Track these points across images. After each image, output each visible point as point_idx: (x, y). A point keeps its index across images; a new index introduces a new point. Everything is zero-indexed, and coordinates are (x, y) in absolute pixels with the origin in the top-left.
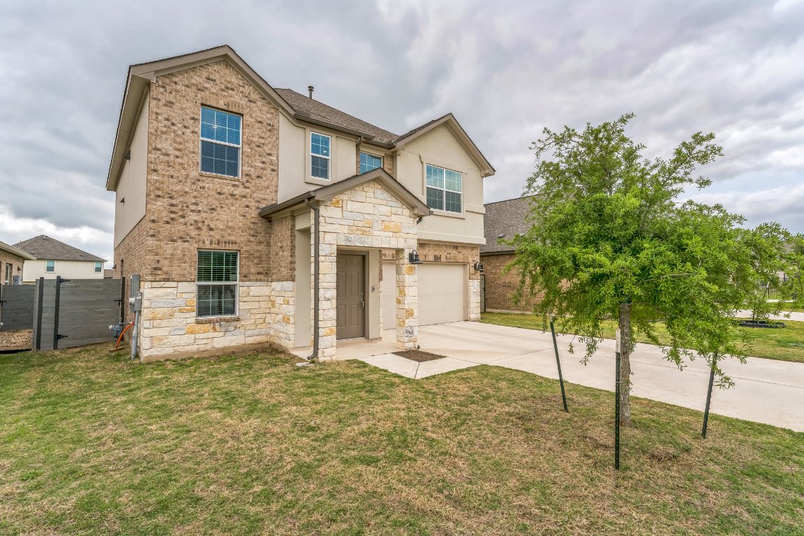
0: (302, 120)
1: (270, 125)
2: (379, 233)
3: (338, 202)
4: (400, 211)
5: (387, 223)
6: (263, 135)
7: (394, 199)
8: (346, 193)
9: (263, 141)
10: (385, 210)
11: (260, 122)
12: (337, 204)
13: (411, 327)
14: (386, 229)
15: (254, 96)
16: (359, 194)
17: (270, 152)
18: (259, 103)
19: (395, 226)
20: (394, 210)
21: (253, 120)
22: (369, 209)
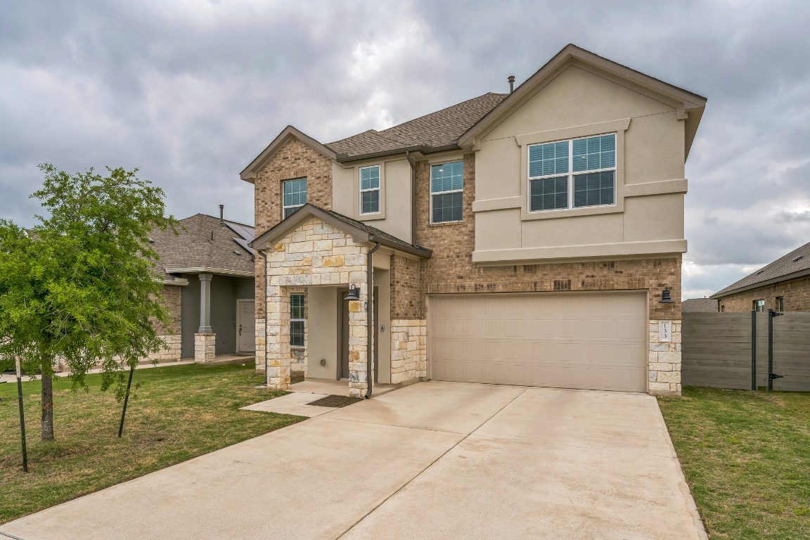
0: (347, 162)
1: (326, 177)
2: (319, 270)
3: (281, 247)
4: (342, 242)
5: (327, 259)
6: (321, 188)
7: (335, 231)
8: (288, 236)
9: (321, 194)
10: (326, 244)
11: (319, 178)
12: (280, 249)
13: (357, 371)
14: (327, 264)
15: (314, 156)
16: (299, 234)
17: (326, 202)
18: (318, 161)
19: (337, 260)
20: (335, 242)
21: (314, 178)
22: (308, 247)
